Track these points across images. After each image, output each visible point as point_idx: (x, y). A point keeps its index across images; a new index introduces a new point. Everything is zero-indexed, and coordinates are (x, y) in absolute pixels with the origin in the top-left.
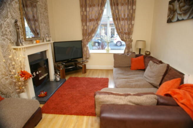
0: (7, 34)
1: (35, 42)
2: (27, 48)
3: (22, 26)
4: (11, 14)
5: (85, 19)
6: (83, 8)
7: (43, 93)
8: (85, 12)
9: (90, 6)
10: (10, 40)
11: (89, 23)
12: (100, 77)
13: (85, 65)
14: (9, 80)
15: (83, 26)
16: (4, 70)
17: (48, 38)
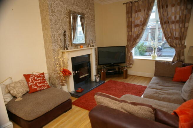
0: (58, 41)
1: (79, 47)
2: (71, 52)
3: (70, 35)
4: (62, 26)
5: (130, 25)
6: (129, 15)
7: (80, 89)
8: (131, 18)
9: (136, 12)
10: (60, 46)
11: (134, 29)
12: (139, 84)
13: (127, 71)
14: (56, 74)
15: (128, 32)
16: (53, 67)
17: (93, 44)
